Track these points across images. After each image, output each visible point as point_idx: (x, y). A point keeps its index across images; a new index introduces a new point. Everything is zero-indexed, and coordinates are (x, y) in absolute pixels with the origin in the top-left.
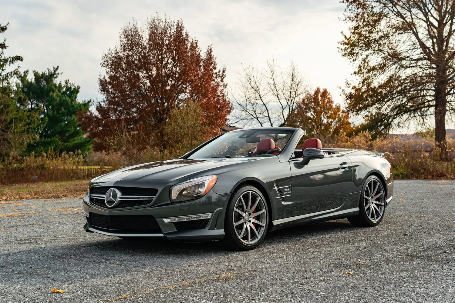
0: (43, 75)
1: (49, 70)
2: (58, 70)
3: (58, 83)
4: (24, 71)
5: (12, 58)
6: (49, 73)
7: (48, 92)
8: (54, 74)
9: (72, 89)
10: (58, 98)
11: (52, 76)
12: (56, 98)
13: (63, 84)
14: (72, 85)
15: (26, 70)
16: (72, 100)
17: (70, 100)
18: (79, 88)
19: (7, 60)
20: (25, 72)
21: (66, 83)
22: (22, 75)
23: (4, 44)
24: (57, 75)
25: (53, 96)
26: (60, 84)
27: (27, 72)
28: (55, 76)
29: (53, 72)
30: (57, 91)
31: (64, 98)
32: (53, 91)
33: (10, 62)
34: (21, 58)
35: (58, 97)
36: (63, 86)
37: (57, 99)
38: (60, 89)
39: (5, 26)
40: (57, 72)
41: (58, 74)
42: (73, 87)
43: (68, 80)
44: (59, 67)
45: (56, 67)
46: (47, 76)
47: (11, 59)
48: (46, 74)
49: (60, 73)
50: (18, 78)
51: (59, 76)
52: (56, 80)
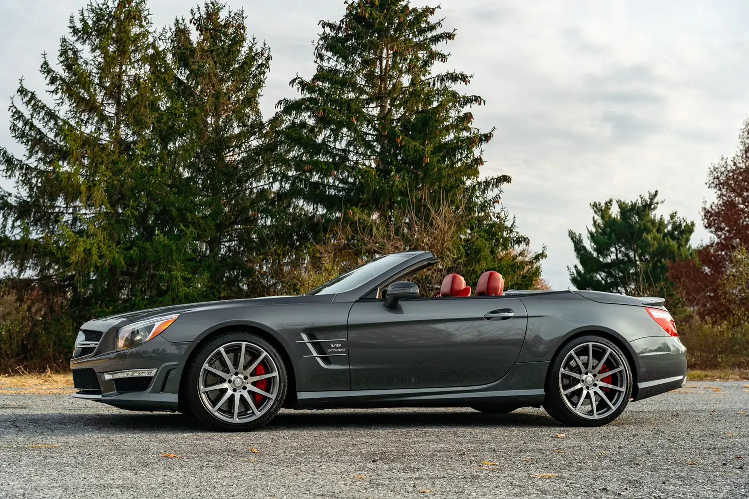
0: (634, 206)
1: (642, 198)
2: (658, 196)
3: (658, 218)
4: (605, 202)
5: (497, 179)
6: (641, 204)
7: (641, 232)
8: (651, 203)
9: (683, 228)
10: (655, 243)
11: (648, 206)
12: (652, 242)
13: (667, 219)
14: (683, 221)
15: (608, 200)
16: (680, 245)
17: (676, 246)
18: (693, 224)
19: (490, 183)
20: (606, 204)
21: (672, 217)
22: (603, 208)
23: (481, 159)
24: (656, 205)
25: (648, 239)
26: (661, 219)
27: (609, 203)
28: (652, 207)
29: (649, 200)
30: (654, 230)
31: (666, 241)
32: (649, 231)
33: (493, 185)
34: (509, 177)
35: (654, 240)
36: (666, 222)
37: (653, 244)
38: (662, 227)
39: (490, 133)
40: (655, 201)
41: (657, 203)
42: (685, 224)
43: (676, 213)
44: (659, 193)
45: (653, 193)
46: (639, 207)
47: (495, 181)
48: (638, 205)
49: (660, 201)
50: (596, 212)
51: (659, 206)
52: (654, 213)
